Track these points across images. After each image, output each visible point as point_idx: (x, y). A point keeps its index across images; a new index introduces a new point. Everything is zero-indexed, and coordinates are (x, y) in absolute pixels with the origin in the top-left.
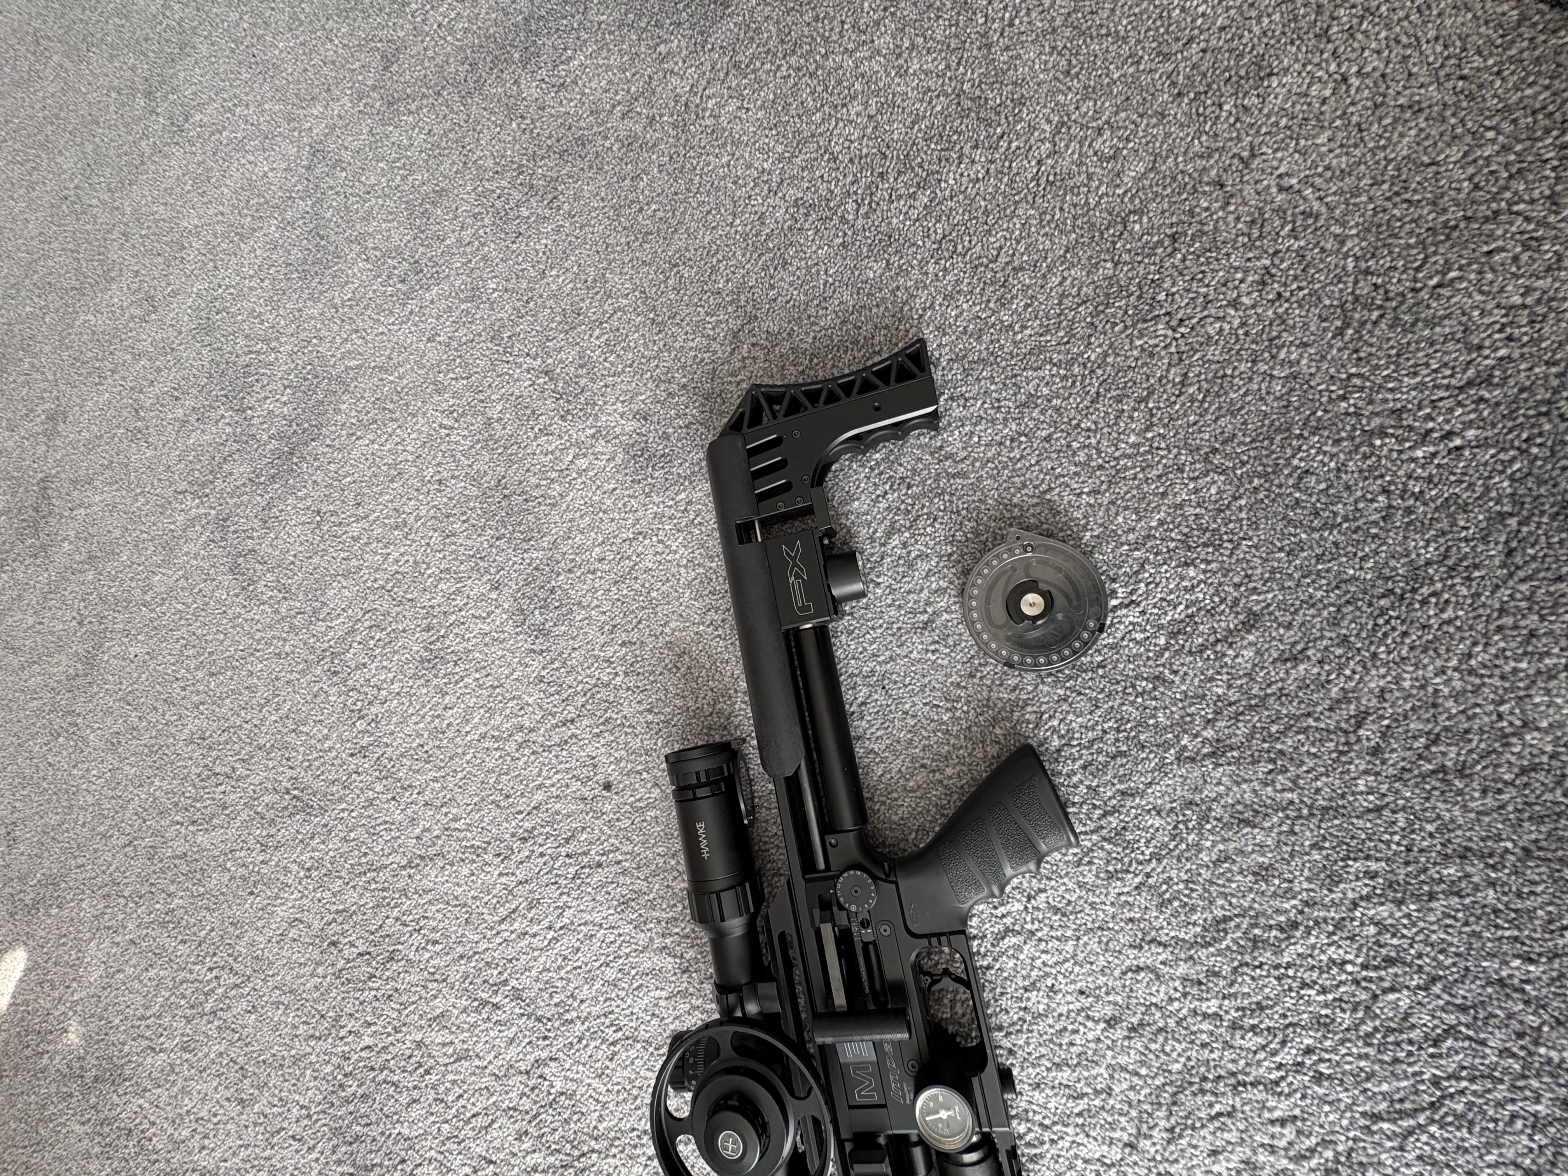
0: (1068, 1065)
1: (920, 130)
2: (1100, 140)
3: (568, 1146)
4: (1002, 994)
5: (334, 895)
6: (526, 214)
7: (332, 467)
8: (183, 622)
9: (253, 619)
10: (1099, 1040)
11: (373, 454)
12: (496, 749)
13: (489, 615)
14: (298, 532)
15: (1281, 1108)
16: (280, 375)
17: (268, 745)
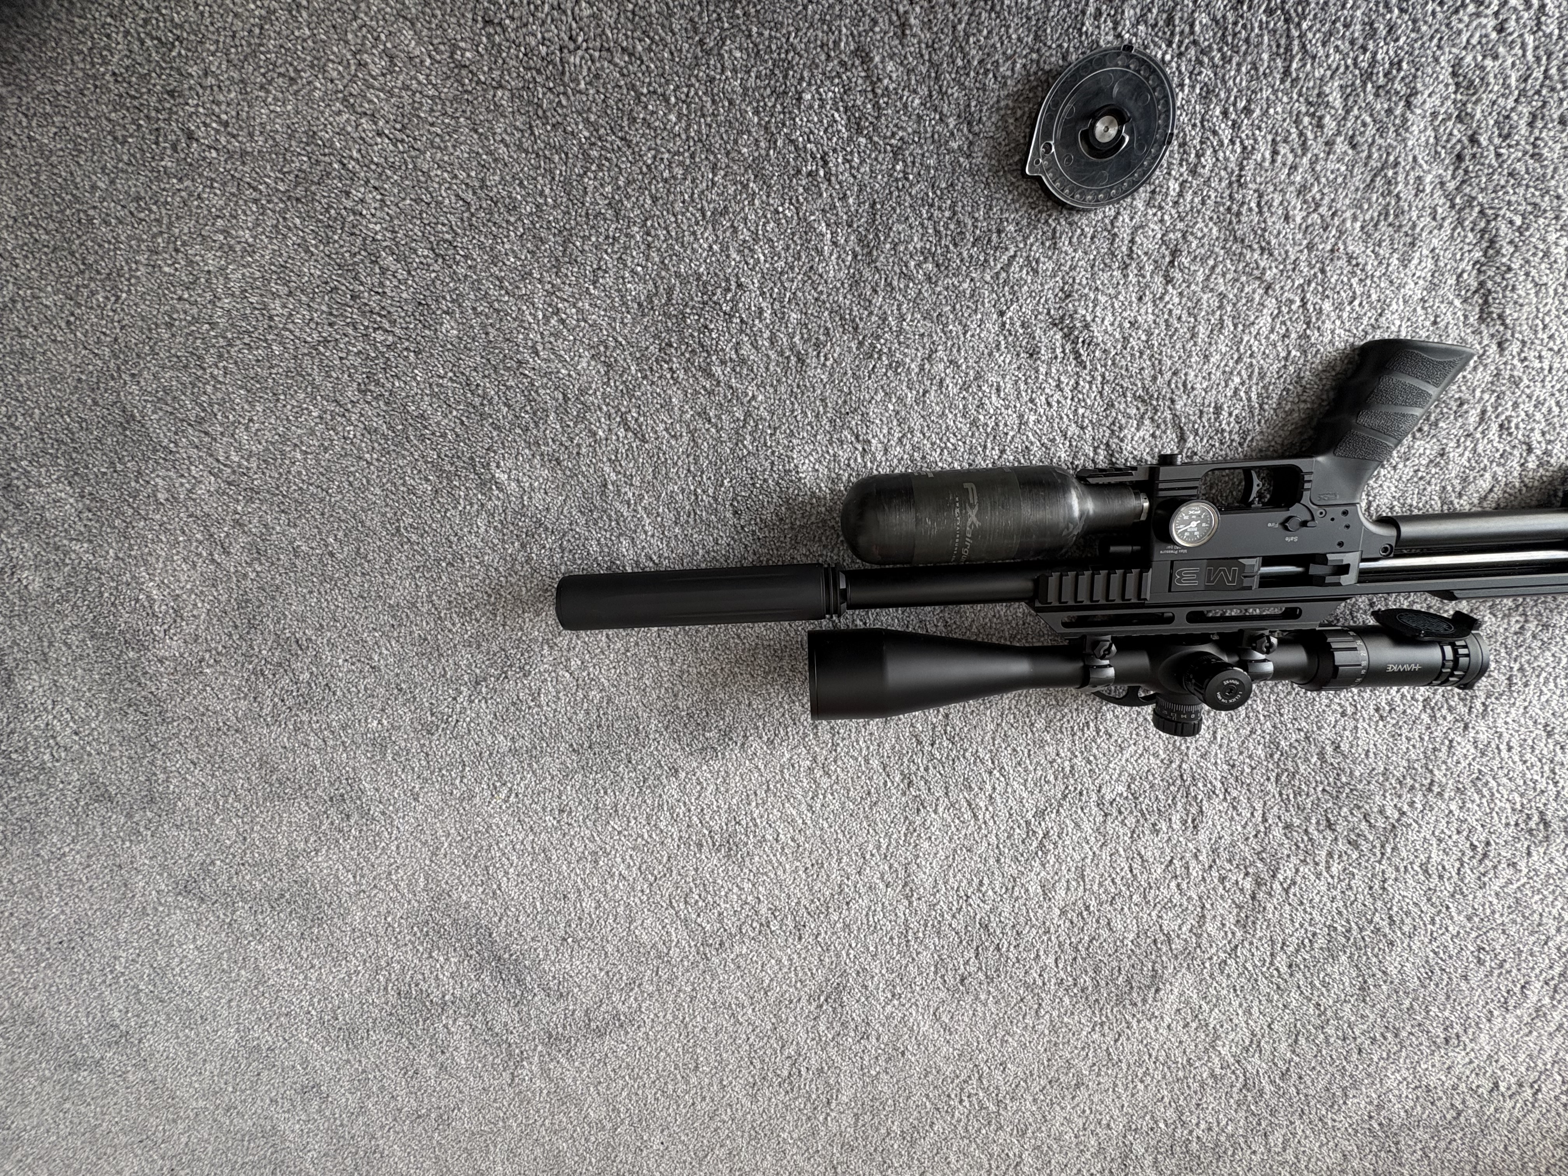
0: (1194, 327)
1: (316, 247)
2: (372, 66)
3: (1172, 788)
4: (1127, 370)
5: (921, 973)
6: (307, 675)
7: (522, 919)
8: (640, 1092)
9: (653, 1020)
10: (1181, 294)
11: (518, 875)
12: (824, 797)
13: (699, 783)
14: (578, 963)
15: (1264, 150)
16: (416, 961)
17: (774, 1020)
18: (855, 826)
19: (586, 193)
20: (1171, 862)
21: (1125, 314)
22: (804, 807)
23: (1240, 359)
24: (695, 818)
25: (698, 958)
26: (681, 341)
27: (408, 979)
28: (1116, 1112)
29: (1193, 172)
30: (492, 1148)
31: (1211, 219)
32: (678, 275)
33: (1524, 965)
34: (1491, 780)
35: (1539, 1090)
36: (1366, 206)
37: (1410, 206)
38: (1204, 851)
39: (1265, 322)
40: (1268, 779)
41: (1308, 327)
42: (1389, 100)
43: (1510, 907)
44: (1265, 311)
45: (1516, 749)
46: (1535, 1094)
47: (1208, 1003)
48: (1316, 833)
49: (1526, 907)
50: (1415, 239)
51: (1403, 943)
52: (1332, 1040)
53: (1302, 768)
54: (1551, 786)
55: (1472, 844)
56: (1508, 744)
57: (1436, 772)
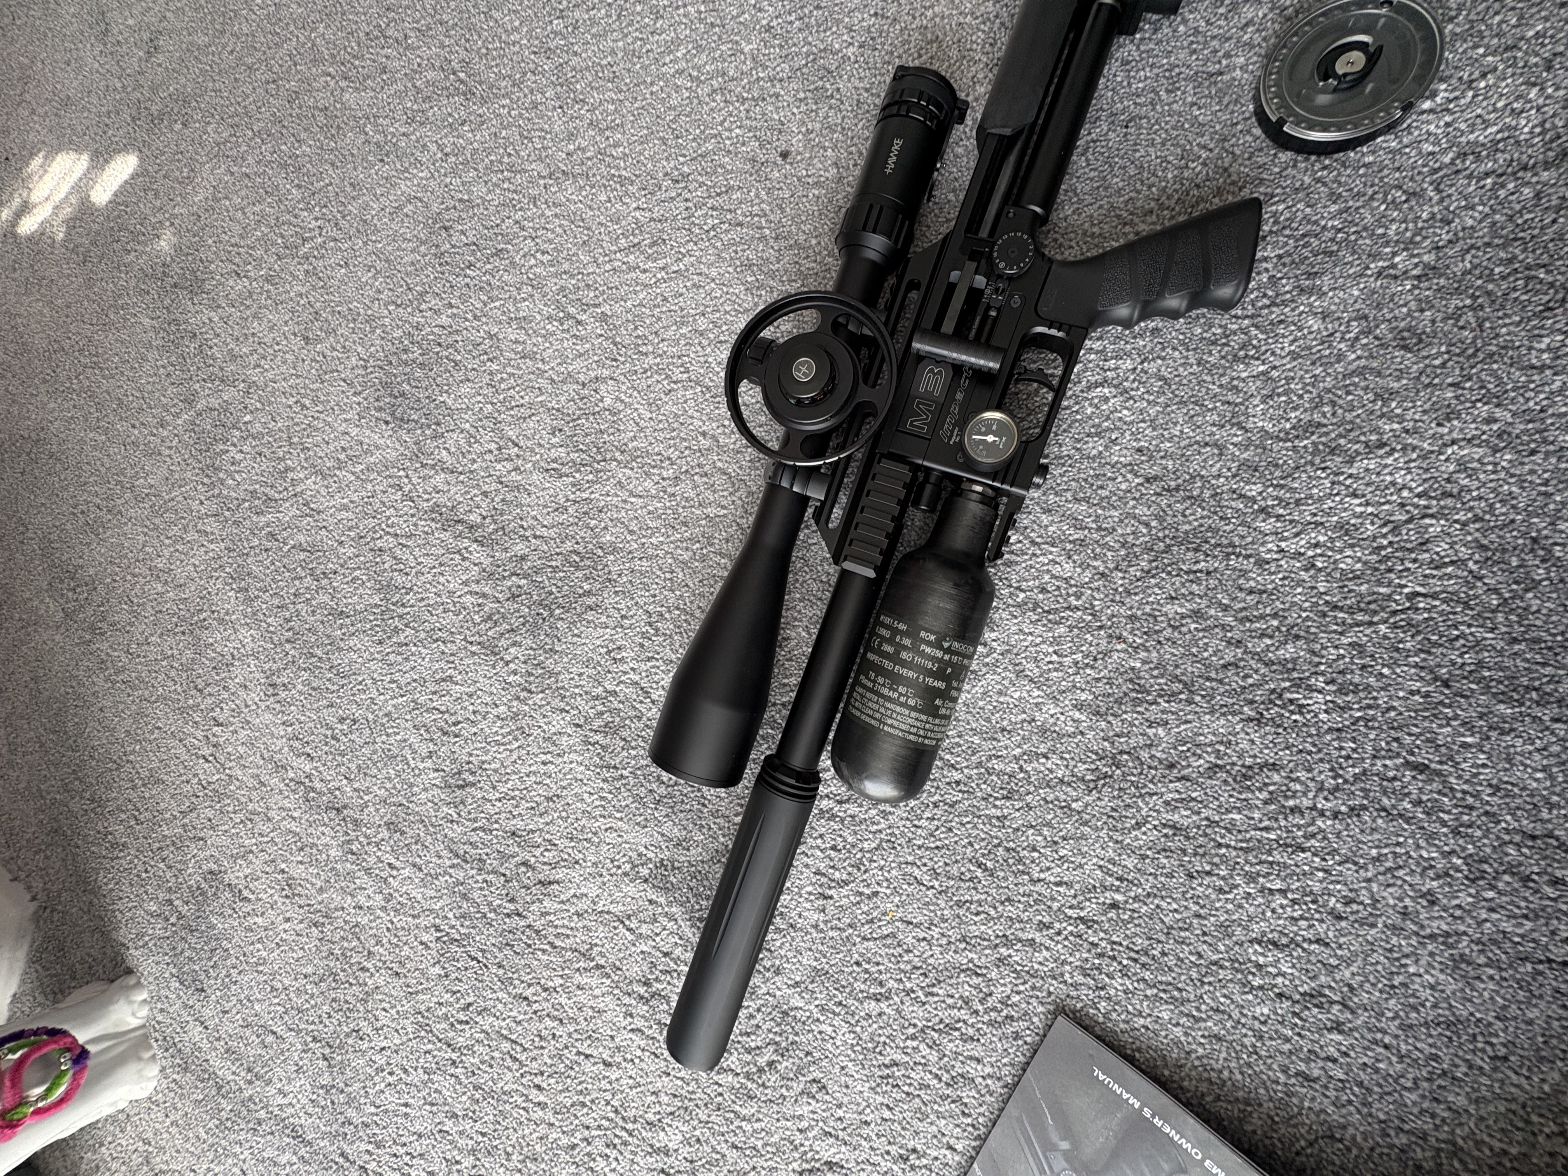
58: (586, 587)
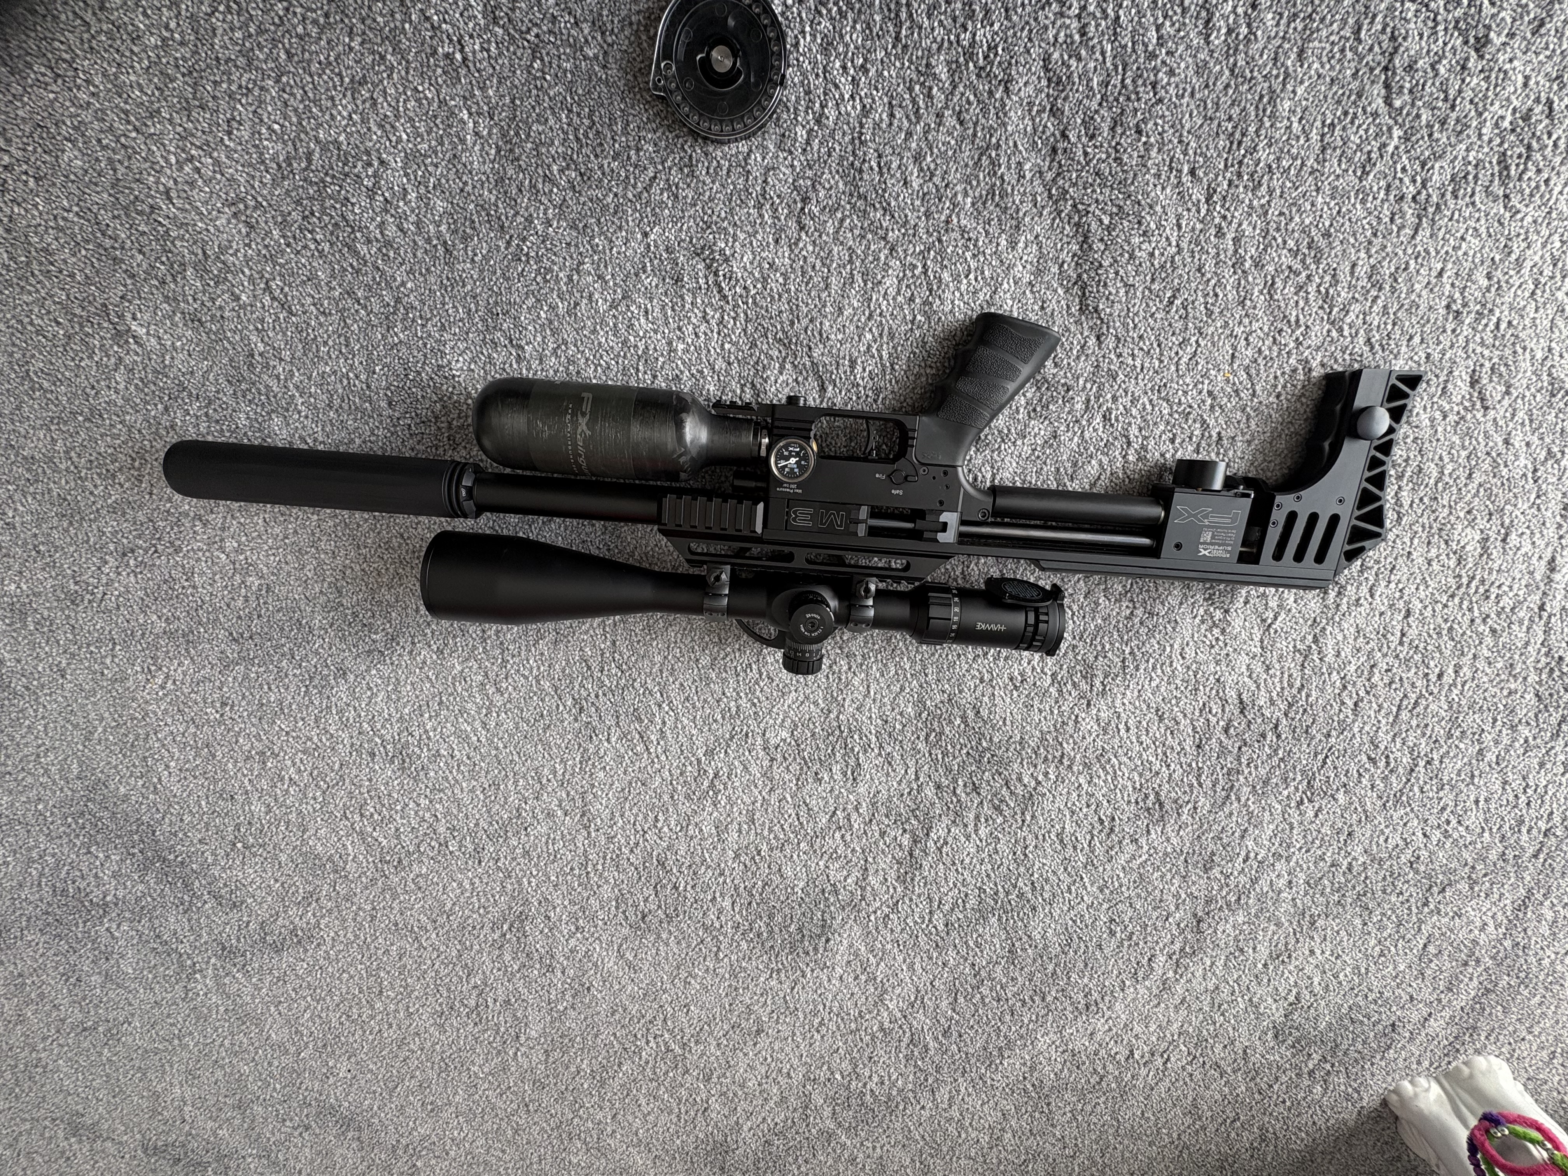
0: (827, 278)
3: (831, 738)
4: (767, 311)
5: (602, 908)
7: (187, 818)
8: (324, 1015)
9: (333, 939)
10: (814, 242)
11: (180, 770)
12: (498, 716)
13: (370, 689)
14: (251, 871)
15: (880, 113)
16: (73, 856)
17: (458, 947)
18: (529, 748)
19: (215, 35)
20: (834, 813)
21: (764, 255)
22: (477, 724)
23: (870, 317)
24: (365, 725)
25: (377, 876)
26: (323, 212)
27: (63, 875)
28: (796, 1062)
29: (818, 122)
30: (168, 1068)
31: (838, 172)
32: (318, 141)
33: (1149, 938)
34: (1112, 757)
35: (1168, 1059)
36: (974, 183)
37: (1013, 190)
38: (864, 805)
39: (890, 282)
40: (918, 738)
41: (931, 294)
42: (990, 82)
43: (1135, 882)
44: (890, 272)
45: (1134, 730)
46: (1165, 1063)
47: (875, 957)
48: (963, 795)
49: (1149, 883)
50: (1019, 223)
51: (1044, 909)
52: (987, 1001)
53: (947, 730)
54: (1164, 769)
55: (1100, 819)
56: (1126, 724)
57: (1065, 745)
58: (958, 721)
